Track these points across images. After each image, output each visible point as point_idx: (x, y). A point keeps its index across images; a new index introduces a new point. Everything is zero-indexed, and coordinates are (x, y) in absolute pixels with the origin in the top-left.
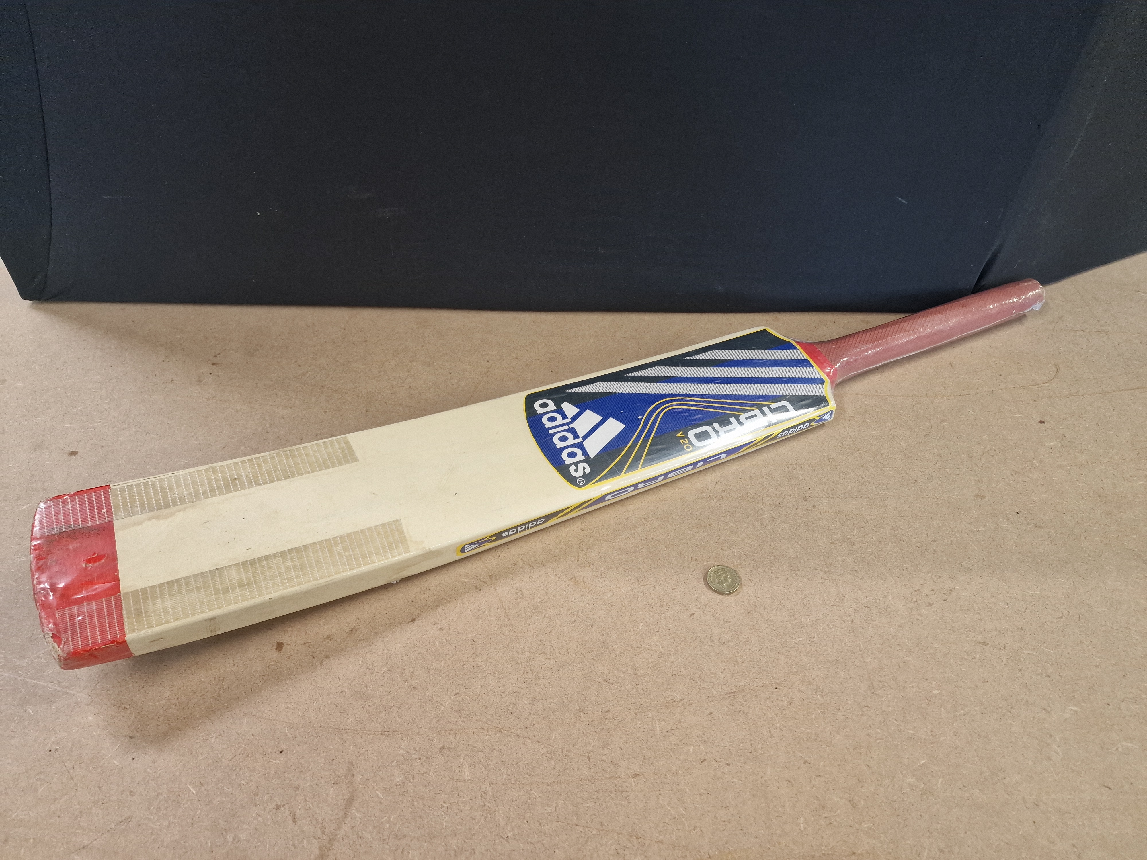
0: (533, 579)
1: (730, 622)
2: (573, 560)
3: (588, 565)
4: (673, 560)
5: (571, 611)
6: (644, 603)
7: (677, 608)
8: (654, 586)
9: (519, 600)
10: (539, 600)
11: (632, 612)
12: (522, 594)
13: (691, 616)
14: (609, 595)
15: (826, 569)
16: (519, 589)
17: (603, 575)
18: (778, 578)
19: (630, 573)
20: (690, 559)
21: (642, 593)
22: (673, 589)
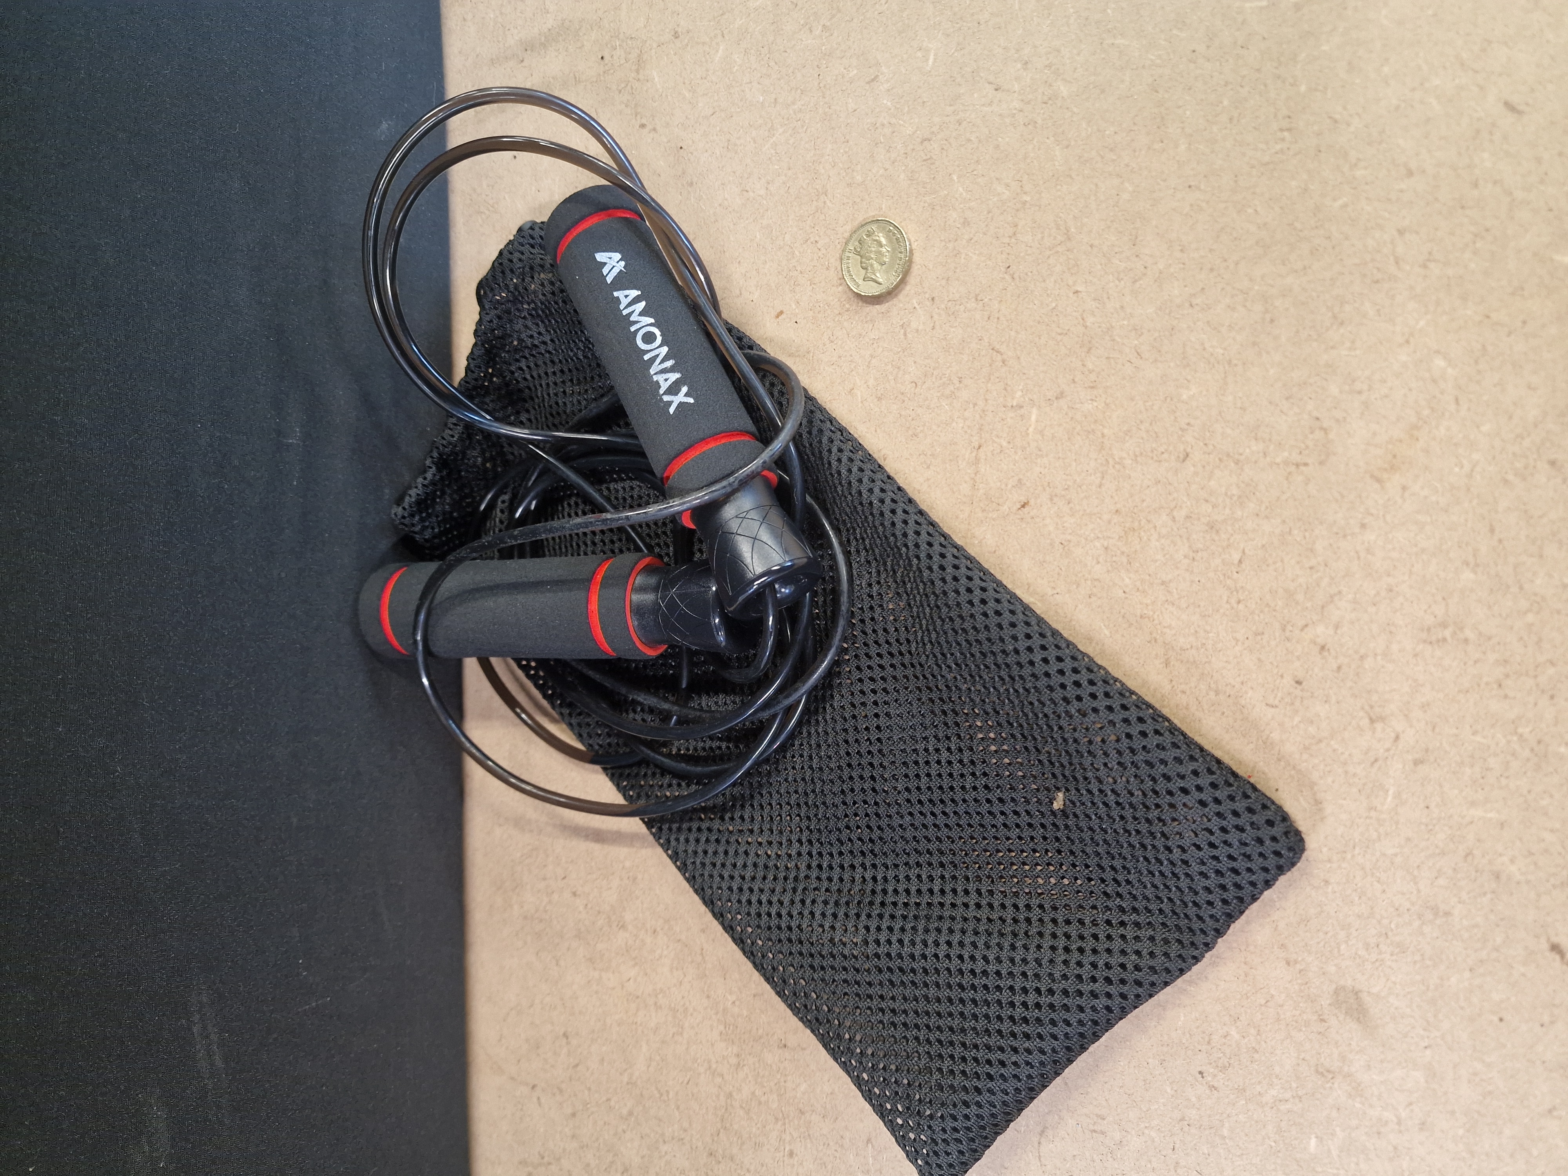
0: (1383, 593)
2: (1300, 478)
4: (1294, 184)
6: (1467, 256)
7: (1486, 155)
9: (1469, 633)
11: (1509, 290)
12: (1444, 625)
13: (1518, 112)
17: (1358, 386)
19: (1347, 308)
21: (1432, 265)
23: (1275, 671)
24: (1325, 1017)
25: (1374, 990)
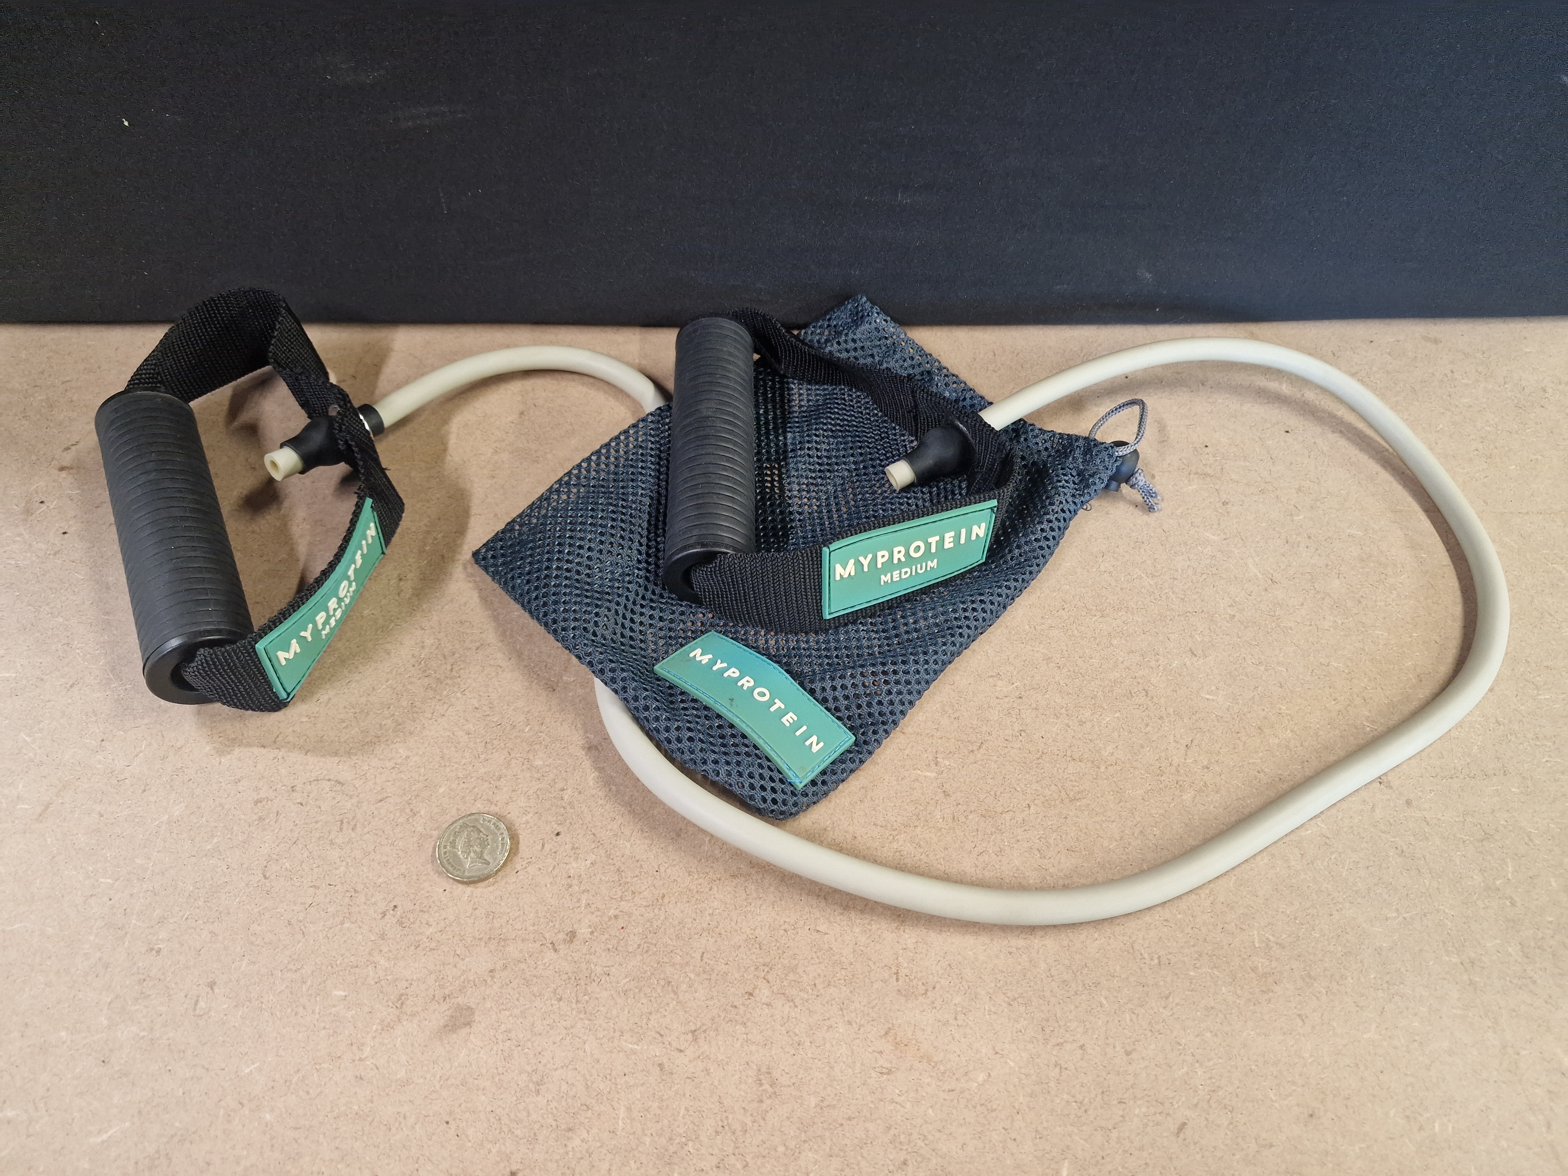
0: (796, 1039)
1: (1271, 1146)
2: (886, 975)
3: (922, 989)
4: (1118, 968)
5: (893, 1131)
6: (1065, 1096)
7: (1144, 1110)
8: (1082, 1047)
9: (767, 1103)
10: (813, 1101)
11: (1039, 1128)
12: (773, 1084)
13: (1178, 1133)
14: (981, 1077)
15: (1465, 977)
16: (764, 1069)
17: (961, 1017)
18: (1362, 1008)
19: (1022, 1008)
20: (1156, 961)
22: (1128, 1053)
23: (730, 959)
24: (448, 1000)
25: (472, 1036)
